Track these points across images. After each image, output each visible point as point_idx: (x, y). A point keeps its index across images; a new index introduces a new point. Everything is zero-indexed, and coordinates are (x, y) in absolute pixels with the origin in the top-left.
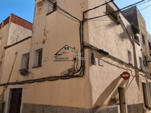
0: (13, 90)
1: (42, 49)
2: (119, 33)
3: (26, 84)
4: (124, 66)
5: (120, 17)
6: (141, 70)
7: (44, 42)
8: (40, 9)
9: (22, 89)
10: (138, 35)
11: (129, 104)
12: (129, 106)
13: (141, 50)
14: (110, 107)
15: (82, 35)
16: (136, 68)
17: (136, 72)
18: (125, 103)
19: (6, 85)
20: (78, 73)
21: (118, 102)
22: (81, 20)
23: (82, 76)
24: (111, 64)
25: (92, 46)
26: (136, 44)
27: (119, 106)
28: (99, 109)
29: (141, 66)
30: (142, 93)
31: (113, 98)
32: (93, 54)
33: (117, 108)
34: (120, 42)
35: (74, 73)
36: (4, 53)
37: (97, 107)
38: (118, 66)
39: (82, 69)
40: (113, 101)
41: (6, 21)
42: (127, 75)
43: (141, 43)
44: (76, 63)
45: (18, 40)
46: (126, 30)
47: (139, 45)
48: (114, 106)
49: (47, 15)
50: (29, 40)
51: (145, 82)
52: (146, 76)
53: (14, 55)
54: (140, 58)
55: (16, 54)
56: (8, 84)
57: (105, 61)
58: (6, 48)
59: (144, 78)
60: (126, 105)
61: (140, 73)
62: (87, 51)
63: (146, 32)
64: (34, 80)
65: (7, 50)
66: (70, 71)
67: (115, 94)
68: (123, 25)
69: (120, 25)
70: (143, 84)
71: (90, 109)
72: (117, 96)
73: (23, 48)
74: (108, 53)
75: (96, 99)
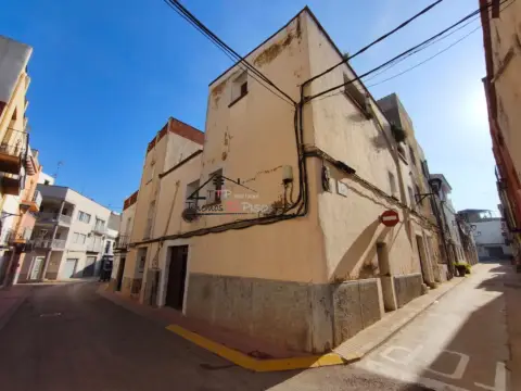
0: (173, 249)
1: (221, 170)
2: (371, 136)
3: (195, 238)
4: (384, 201)
5: (370, 105)
6: (413, 212)
7: (224, 158)
8: (217, 100)
9: (187, 246)
10: (402, 144)
11: (396, 276)
12: (397, 281)
13: (410, 173)
14: (363, 281)
15: (299, 132)
16: (403, 206)
17: (406, 216)
18: (388, 275)
19: (161, 240)
20: (295, 211)
21: (377, 272)
22: (298, 100)
23: (303, 215)
24: (360, 194)
25: (322, 152)
26: (401, 162)
27: (379, 281)
28: (342, 285)
29: (412, 205)
30: (416, 256)
31: (368, 263)
32: (324, 169)
33: (375, 284)
34: (375, 153)
35: (285, 210)
36: (159, 184)
37: (338, 282)
38: (373, 200)
39: (301, 201)
40: (367, 269)
41: (163, 132)
42: (394, 218)
43: (408, 160)
44: (289, 190)
45: (183, 159)
46: (383, 133)
47: (406, 163)
48: (370, 280)
49: (229, 106)
50: (199, 157)
51: (420, 234)
52: (421, 224)
53: (175, 187)
54: (409, 189)
55: (177, 184)
56: (164, 238)
57: (348, 187)
58: (161, 176)
59: (419, 227)
60: (392, 278)
61: (411, 216)
62: (312, 163)
63: (416, 143)
64: (208, 229)
65: (164, 178)
66: (276, 206)
67: (370, 255)
68: (377, 122)
69: (371, 121)
70: (418, 238)
71: (323, 286)
72: (375, 260)
73: (188, 174)
74: (354, 171)
75: (336, 265)
